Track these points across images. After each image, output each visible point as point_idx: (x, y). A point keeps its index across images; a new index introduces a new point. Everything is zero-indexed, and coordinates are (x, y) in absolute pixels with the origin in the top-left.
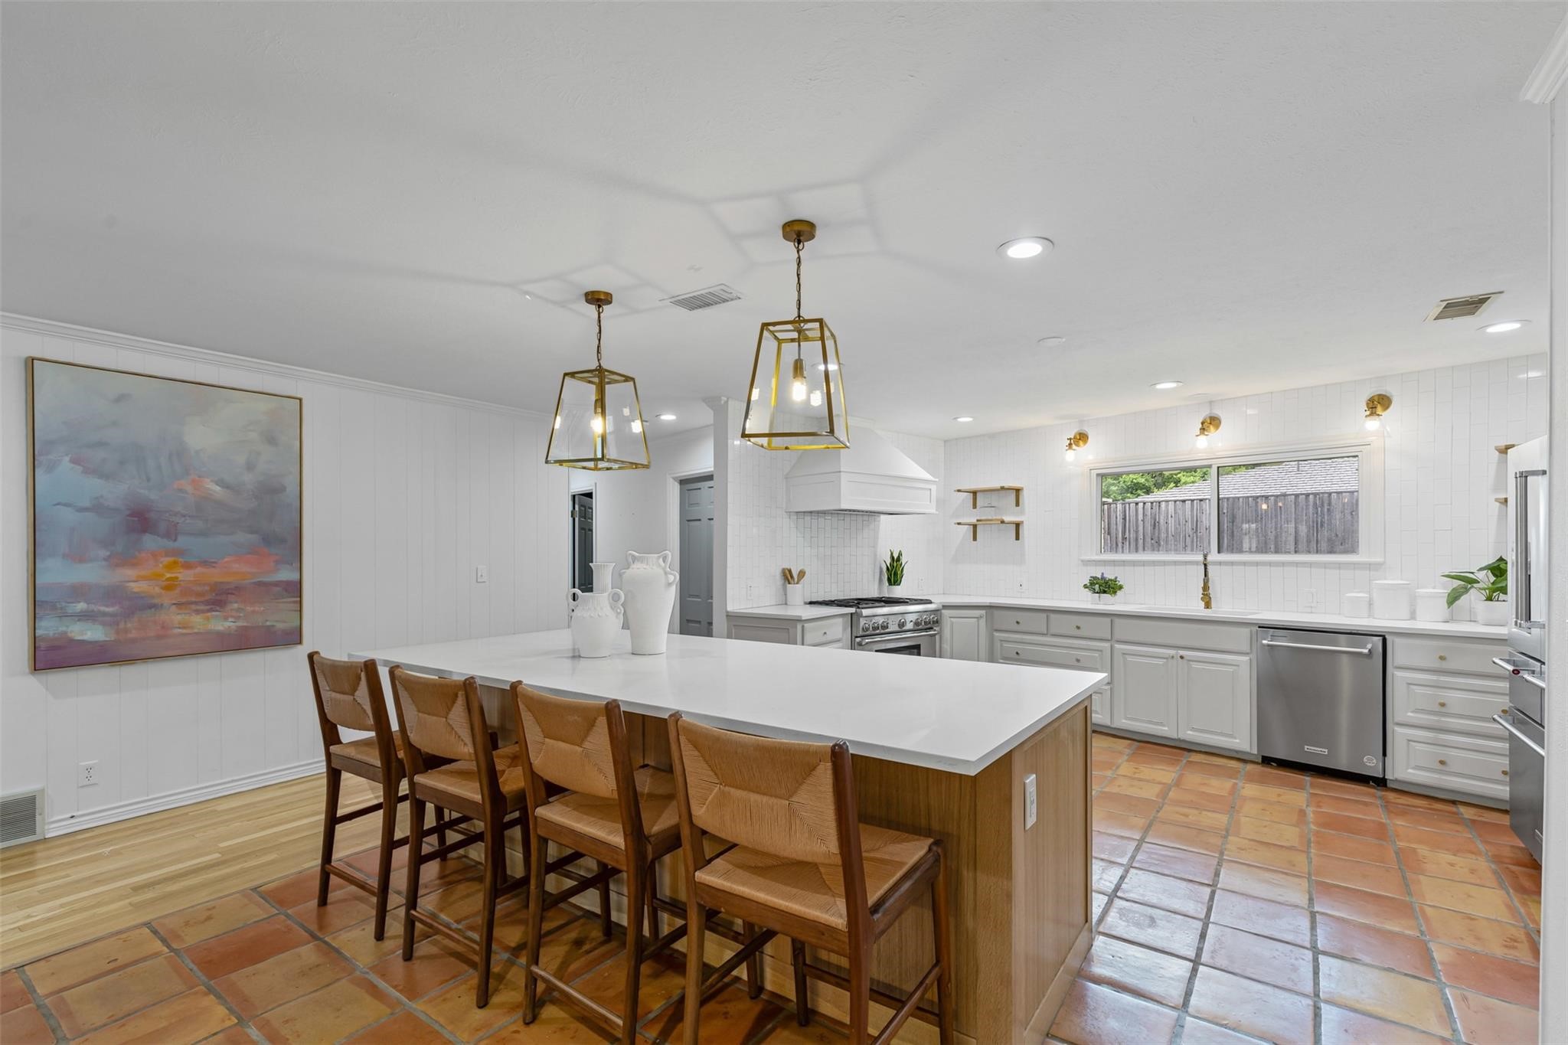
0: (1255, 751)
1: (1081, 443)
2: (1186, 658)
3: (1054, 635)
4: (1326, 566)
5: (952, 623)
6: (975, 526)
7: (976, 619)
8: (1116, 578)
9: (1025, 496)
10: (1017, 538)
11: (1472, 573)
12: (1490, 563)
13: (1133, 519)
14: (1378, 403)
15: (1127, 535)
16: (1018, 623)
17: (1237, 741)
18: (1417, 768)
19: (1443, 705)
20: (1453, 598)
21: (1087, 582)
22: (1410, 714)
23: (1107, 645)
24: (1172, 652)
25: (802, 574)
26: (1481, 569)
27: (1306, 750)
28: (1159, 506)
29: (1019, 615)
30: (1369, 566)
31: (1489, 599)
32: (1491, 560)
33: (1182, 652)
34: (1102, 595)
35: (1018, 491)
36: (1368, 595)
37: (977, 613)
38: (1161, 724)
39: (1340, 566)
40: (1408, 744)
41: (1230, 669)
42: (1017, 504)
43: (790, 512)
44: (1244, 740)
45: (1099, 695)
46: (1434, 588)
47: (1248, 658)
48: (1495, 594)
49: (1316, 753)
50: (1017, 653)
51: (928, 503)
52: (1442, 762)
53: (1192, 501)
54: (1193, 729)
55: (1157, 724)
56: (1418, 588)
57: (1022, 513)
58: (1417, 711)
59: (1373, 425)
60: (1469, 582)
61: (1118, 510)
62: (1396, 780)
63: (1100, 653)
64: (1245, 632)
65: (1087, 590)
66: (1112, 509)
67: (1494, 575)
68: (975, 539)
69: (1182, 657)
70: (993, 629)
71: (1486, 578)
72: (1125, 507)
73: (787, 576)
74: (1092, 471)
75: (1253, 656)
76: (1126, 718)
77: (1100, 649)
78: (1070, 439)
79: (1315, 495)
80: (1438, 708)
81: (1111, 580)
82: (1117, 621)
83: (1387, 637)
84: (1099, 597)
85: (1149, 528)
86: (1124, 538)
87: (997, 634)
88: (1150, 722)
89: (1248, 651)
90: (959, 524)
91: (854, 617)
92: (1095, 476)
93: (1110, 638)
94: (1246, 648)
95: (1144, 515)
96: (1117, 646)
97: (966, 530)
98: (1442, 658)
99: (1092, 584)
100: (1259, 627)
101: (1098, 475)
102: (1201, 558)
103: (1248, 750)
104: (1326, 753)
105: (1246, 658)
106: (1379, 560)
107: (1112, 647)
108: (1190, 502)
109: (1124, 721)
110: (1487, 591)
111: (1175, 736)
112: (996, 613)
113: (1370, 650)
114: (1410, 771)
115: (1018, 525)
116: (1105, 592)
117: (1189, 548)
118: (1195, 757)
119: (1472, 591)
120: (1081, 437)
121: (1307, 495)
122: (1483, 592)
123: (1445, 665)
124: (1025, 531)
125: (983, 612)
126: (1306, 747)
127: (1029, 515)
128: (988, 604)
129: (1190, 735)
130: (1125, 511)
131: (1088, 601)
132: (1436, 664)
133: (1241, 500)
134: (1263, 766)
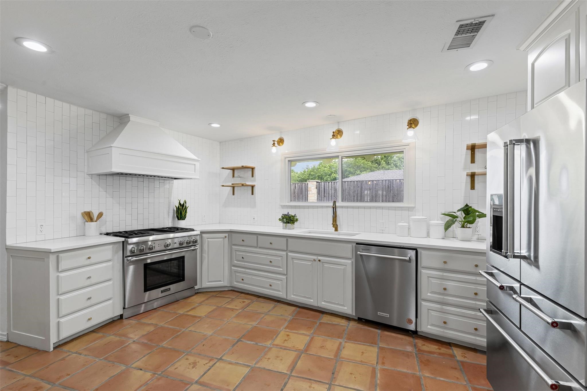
0: (354, 314)
1: (281, 144)
2: (322, 261)
3: (260, 248)
4: (389, 208)
5: (208, 242)
6: (234, 188)
7: (222, 239)
8: (295, 215)
9: (256, 172)
10: (252, 194)
11: (455, 212)
12: (462, 207)
13: (327, 188)
14: (413, 123)
15: (325, 195)
16: (243, 240)
17: (346, 308)
18: (432, 325)
19: (445, 289)
20: (447, 226)
21: (280, 217)
22: (429, 294)
23: (285, 253)
24: (315, 257)
25: (100, 215)
26: (459, 211)
27: (378, 314)
28: (337, 184)
29: (244, 237)
30: (409, 209)
31: (463, 227)
32: (462, 206)
33: (320, 258)
34: (287, 224)
35: (253, 169)
36: (408, 224)
37: (223, 235)
38: (310, 298)
39: (395, 208)
40: (428, 312)
41: (343, 267)
42: (253, 176)
43: (92, 175)
44: (348, 309)
45: (281, 281)
46: (438, 220)
47: (351, 261)
48: (466, 224)
49: (383, 316)
50: (243, 258)
51: (194, 173)
52: (445, 323)
53: (348, 182)
54: (325, 301)
55: (307, 298)
56: (430, 221)
57: (255, 181)
58: (432, 292)
59: (411, 132)
60: (454, 217)
61: (322, 185)
62: (422, 332)
63: (281, 257)
64: (350, 246)
65: (281, 221)
66: (320, 185)
67: (465, 214)
68: (233, 194)
69: (319, 261)
70: (232, 244)
71: (461, 215)
72: (325, 184)
73: (88, 216)
74: (286, 159)
75: (354, 260)
76: (294, 295)
77: (282, 255)
78: (274, 141)
79: (388, 180)
80: (443, 291)
81: (292, 216)
82: (290, 240)
83: (418, 250)
84: (286, 225)
85: (333, 192)
86: (324, 196)
87: (233, 247)
88: (305, 297)
89: (351, 257)
90: (223, 186)
91: (125, 244)
92: (287, 161)
93: (286, 250)
94: (350, 255)
95: (331, 187)
96: (289, 254)
97: (230, 189)
98: (445, 262)
99: (283, 218)
100: (357, 244)
101: (289, 161)
102: (331, 204)
103: (351, 313)
104: (388, 317)
105: (350, 261)
106: (413, 205)
107: (287, 254)
108: (347, 182)
109: (292, 296)
110: (462, 222)
111: (316, 305)
112: (234, 235)
113: (410, 258)
114: (429, 327)
115: (253, 187)
116: (289, 223)
117: (347, 200)
118: (326, 319)
119: (456, 223)
120: (281, 141)
121: (386, 180)
122: (460, 223)
123: (447, 267)
124: (256, 189)
125: (227, 235)
126: (379, 313)
127: (258, 182)
128: (229, 230)
129: (324, 305)
130: (325, 186)
131: (279, 229)
132: (442, 266)
133: (364, 182)
134: (358, 323)
